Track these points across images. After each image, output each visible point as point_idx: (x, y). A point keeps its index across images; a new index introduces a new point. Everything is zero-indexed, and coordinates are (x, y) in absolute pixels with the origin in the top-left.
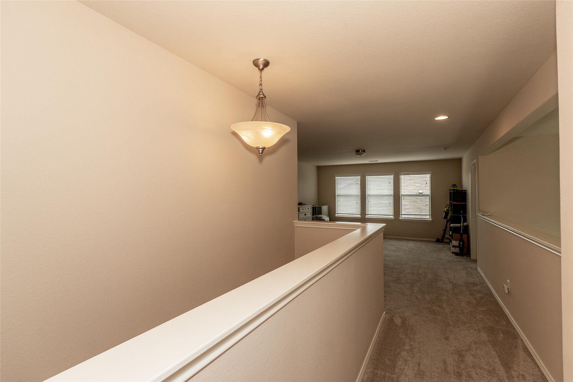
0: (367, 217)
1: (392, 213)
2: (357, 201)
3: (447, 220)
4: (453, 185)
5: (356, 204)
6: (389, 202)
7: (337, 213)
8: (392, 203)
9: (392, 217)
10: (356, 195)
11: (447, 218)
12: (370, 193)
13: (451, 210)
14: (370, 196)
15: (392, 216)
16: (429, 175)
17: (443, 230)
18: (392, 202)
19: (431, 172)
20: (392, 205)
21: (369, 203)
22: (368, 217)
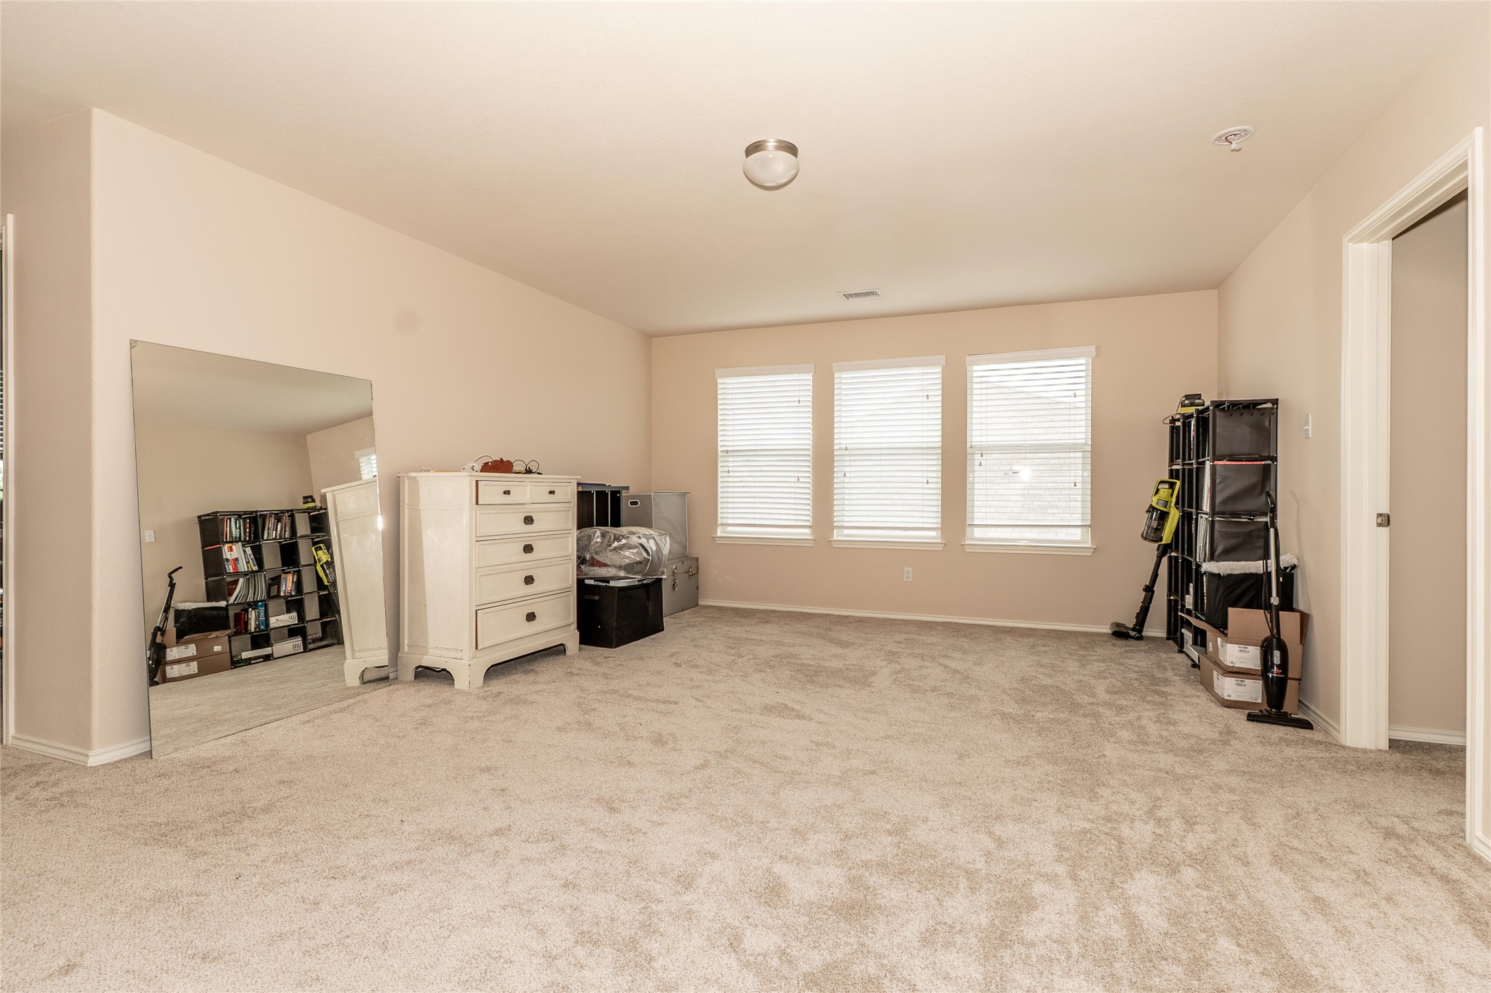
0: (837, 535)
1: (933, 520)
2: (797, 475)
3: (1159, 546)
4: (1187, 397)
5: (793, 485)
6: (925, 474)
7: (725, 521)
8: (935, 480)
9: (933, 536)
10: (797, 447)
11: (1161, 539)
12: (848, 441)
13: (1177, 503)
14: (848, 452)
15: (933, 533)
16: (1083, 361)
17: (1144, 590)
18: (935, 475)
19: (1092, 349)
20: (934, 486)
21: (846, 480)
22: (840, 536)
